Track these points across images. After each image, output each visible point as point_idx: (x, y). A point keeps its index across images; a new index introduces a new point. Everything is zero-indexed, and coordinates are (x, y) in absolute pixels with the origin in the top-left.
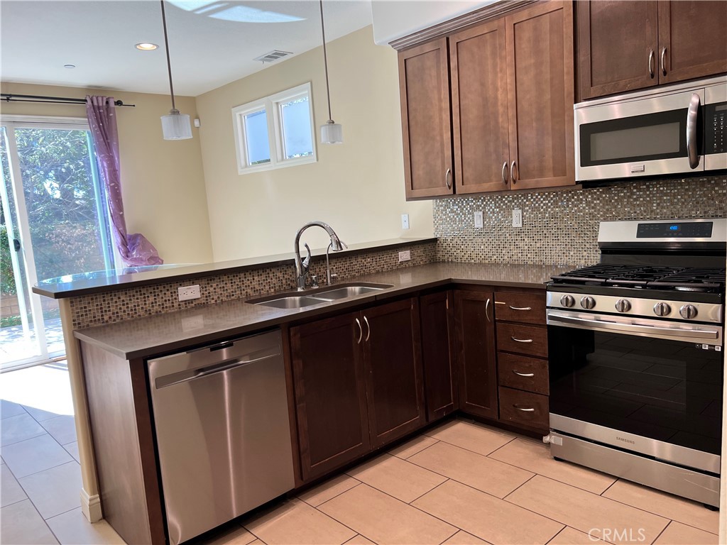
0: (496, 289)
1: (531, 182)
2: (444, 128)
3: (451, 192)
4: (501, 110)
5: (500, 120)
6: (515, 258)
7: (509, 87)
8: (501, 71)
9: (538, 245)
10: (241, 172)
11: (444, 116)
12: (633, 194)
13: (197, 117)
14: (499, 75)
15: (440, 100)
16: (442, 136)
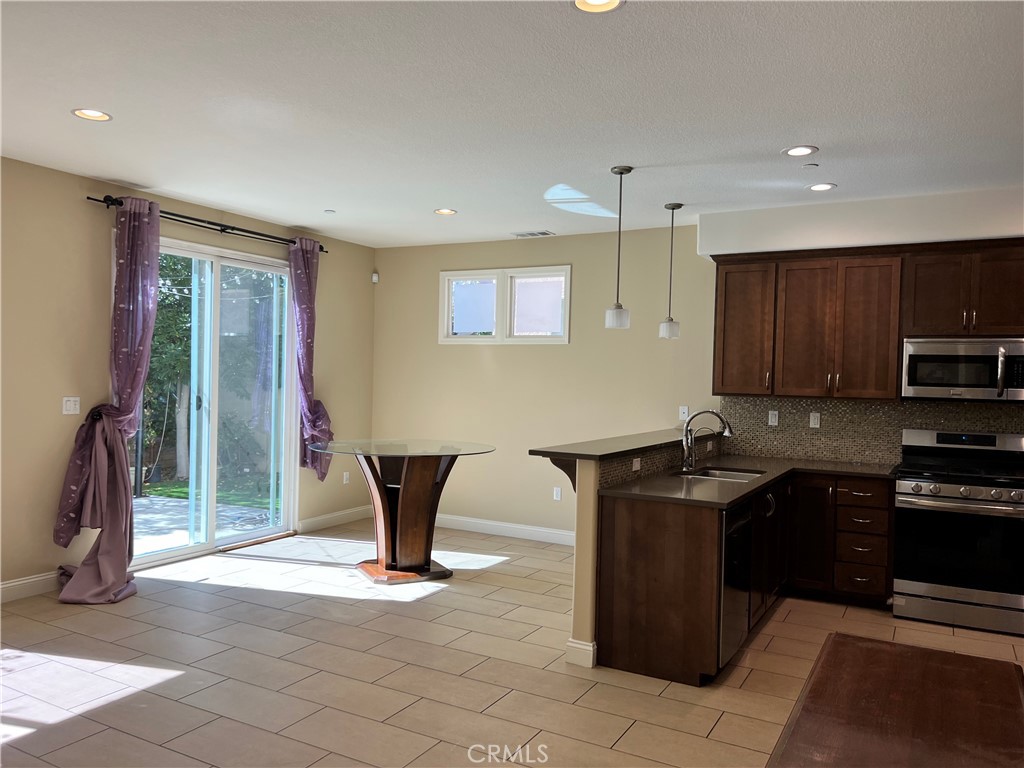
0: (837, 478)
1: (854, 393)
2: (766, 338)
3: (769, 392)
4: (827, 332)
5: (827, 339)
6: (810, 454)
7: (838, 315)
8: (830, 300)
9: (835, 444)
10: (442, 340)
11: (767, 327)
12: (924, 409)
13: (376, 272)
14: (828, 304)
15: (763, 313)
16: (762, 343)
